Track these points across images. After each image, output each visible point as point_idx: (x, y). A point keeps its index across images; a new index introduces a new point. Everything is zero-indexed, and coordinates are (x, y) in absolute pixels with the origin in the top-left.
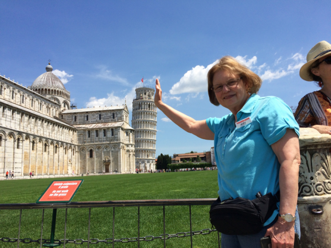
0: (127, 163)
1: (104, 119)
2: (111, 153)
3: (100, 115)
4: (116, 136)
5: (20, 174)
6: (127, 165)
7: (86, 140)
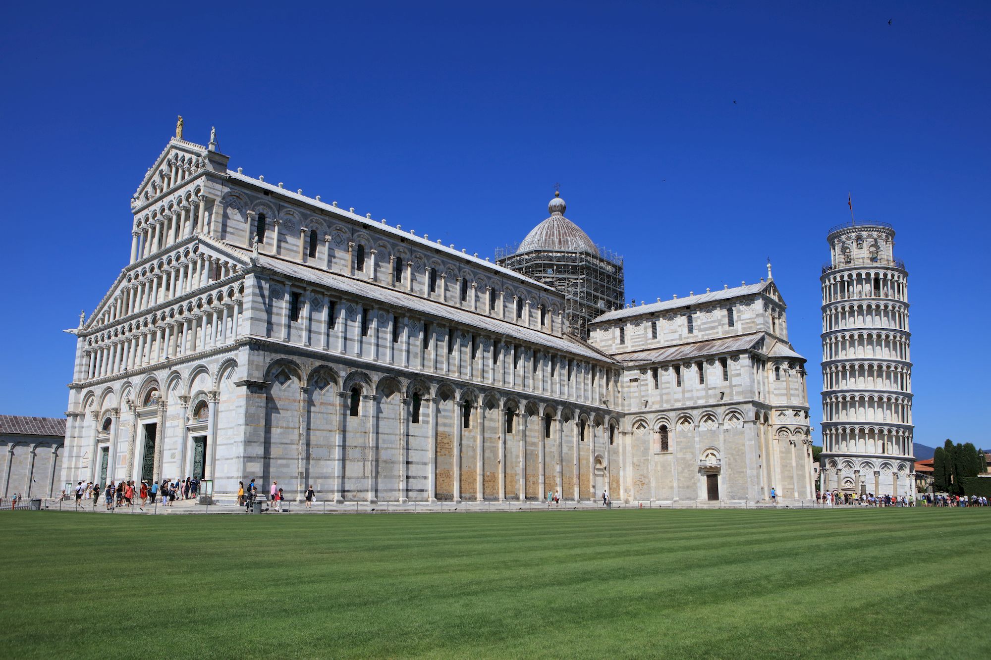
0: (782, 472)
1: (700, 330)
2: (721, 437)
3: (690, 320)
4: (735, 381)
5: (425, 494)
6: (783, 478)
7: (647, 396)
